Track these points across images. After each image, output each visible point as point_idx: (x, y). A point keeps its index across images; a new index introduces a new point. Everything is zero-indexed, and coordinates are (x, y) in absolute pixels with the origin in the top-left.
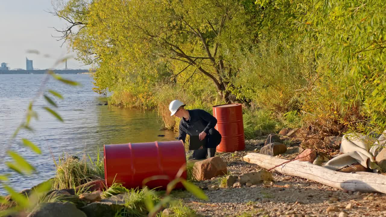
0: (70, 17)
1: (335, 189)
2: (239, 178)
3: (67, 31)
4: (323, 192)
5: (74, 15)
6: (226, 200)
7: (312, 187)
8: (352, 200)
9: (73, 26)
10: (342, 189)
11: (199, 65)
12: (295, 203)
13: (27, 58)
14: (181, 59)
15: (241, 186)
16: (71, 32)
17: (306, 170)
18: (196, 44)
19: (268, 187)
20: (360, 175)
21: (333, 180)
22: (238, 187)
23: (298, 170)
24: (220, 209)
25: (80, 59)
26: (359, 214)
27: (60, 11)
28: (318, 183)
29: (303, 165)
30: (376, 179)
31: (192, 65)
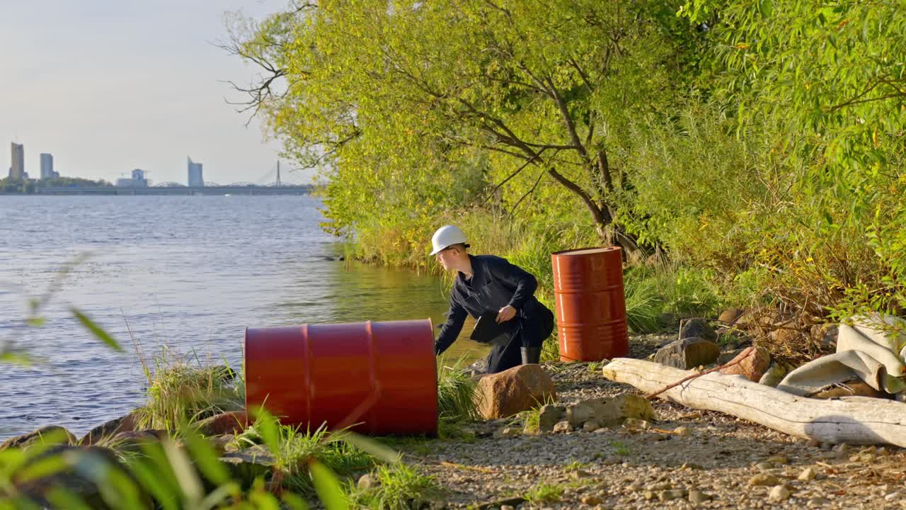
0: (267, 57)
1: (794, 440)
2: (569, 411)
3: (261, 89)
4: (762, 444)
5: (275, 53)
6: (522, 459)
7: (740, 434)
8: (821, 461)
9: (273, 78)
10: (807, 438)
11: (549, 164)
12: (681, 465)
13: (189, 159)
14: (510, 149)
15: (571, 429)
16: (269, 92)
17: (733, 394)
18: (546, 115)
19: (634, 433)
20: (848, 404)
21: (787, 417)
22: (565, 431)
23: (716, 395)
24: (501, 478)
25: (291, 156)
26: (824, 491)
27: (244, 44)
28: (756, 426)
29: (726, 383)
30: (883, 413)
31: (534, 163)
